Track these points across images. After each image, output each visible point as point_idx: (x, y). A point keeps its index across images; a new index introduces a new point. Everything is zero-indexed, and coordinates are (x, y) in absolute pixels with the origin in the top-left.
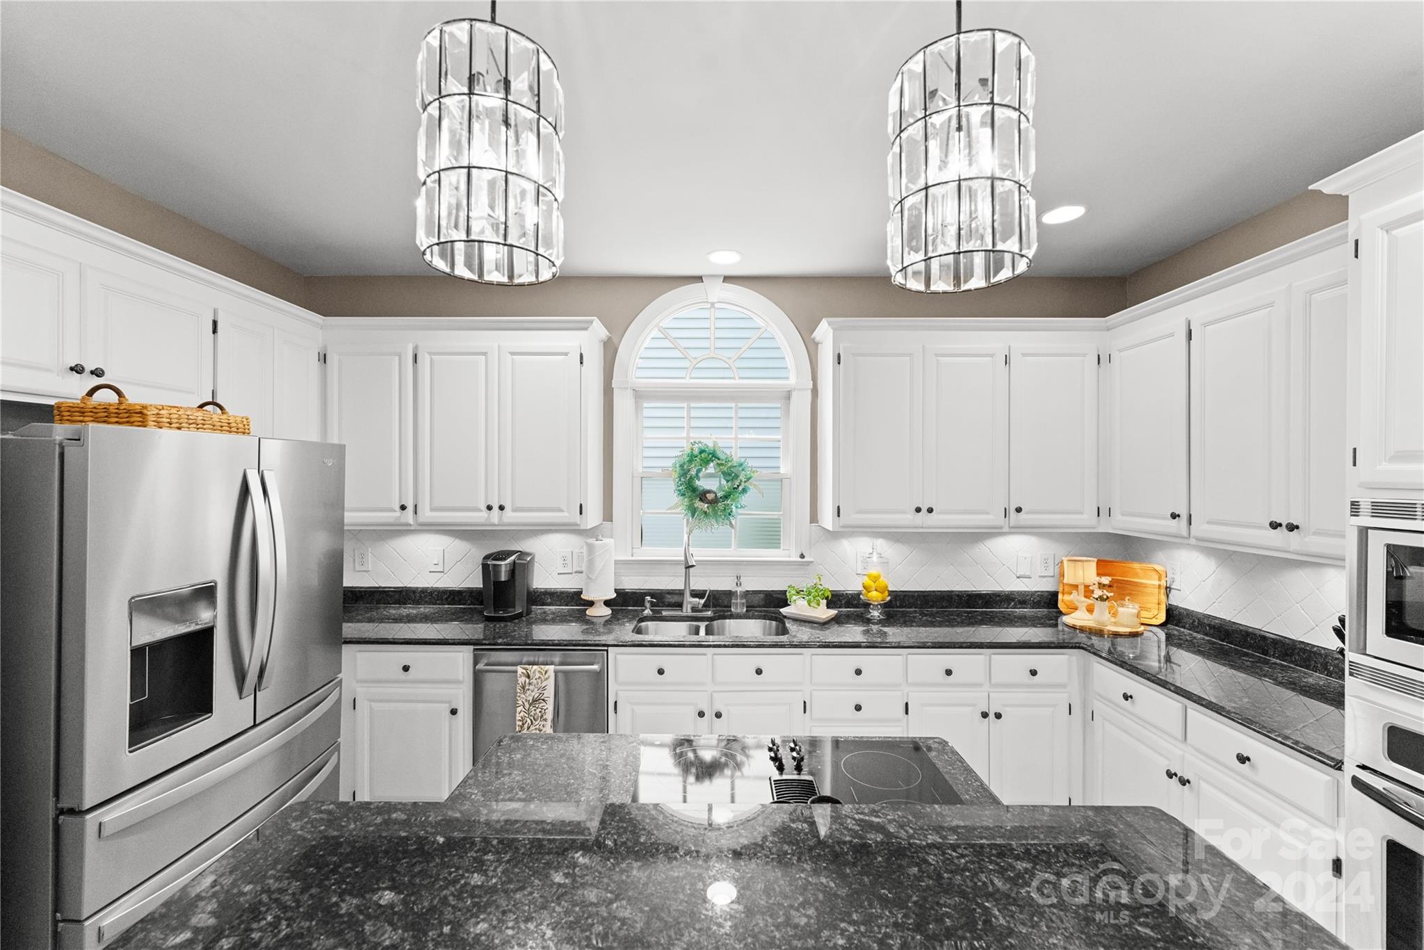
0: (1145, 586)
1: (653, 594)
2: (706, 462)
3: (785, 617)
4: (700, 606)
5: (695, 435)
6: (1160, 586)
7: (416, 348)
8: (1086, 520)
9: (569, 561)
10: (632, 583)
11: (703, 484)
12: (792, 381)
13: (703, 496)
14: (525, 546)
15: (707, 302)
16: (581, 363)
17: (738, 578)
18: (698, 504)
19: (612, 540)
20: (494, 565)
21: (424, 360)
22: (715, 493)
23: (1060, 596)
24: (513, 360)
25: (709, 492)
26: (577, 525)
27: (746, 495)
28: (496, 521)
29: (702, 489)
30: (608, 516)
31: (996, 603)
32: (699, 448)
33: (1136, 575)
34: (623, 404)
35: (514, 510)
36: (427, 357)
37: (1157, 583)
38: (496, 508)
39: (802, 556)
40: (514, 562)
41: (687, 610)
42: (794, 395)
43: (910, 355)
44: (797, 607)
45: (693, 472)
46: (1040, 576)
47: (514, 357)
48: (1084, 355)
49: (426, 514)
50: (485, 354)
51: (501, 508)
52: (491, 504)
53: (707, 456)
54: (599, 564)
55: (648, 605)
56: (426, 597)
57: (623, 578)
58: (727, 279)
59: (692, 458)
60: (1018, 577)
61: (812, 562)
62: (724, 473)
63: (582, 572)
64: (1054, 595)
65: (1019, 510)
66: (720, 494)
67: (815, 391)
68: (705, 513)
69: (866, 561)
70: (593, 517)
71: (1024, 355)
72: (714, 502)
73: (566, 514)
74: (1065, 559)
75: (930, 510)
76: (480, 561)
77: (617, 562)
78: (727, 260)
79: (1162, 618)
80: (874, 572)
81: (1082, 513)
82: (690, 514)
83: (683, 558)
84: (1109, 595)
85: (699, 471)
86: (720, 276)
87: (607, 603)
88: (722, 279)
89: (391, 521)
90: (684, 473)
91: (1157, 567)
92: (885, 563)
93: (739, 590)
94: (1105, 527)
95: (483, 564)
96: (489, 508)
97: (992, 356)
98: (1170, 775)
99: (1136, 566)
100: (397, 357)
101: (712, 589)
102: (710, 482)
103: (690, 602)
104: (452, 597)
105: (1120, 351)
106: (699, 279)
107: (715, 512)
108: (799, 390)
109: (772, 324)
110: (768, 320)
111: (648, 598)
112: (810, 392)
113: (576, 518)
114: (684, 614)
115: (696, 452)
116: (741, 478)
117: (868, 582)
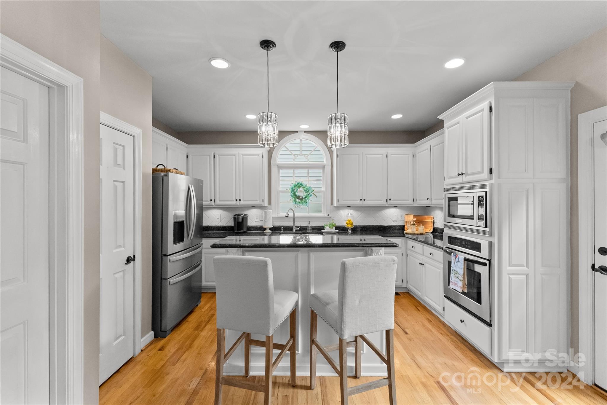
0: (428, 222)
1: (283, 226)
2: (299, 187)
3: (323, 232)
4: (298, 230)
5: (296, 179)
6: (432, 222)
7: (214, 153)
8: (409, 202)
9: (258, 217)
10: (277, 224)
11: (298, 194)
12: (325, 162)
13: (298, 197)
14: (246, 212)
15: (299, 139)
16: (263, 158)
17: (309, 222)
18: (297, 200)
19: (272, 211)
20: (238, 217)
21: (217, 157)
22: (302, 196)
23: (405, 226)
24: (243, 157)
25: (300, 196)
26: (262, 205)
27: (311, 197)
28: (238, 204)
29: (298, 195)
30: (270, 203)
31: (387, 229)
32: (297, 183)
33: (426, 219)
34: (274, 169)
35: (243, 201)
36: (218, 156)
37: (431, 221)
38: (238, 200)
39: (328, 215)
40: (243, 216)
41: (294, 231)
42: (326, 167)
43: (358, 155)
44: (327, 229)
45: (295, 190)
46: (400, 221)
47: (243, 156)
48: (409, 154)
49: (218, 202)
50: (235, 155)
51: (240, 200)
52: (237, 199)
53: (299, 185)
54: (268, 217)
55: (282, 230)
56: (215, 228)
57: (275, 222)
58: (305, 132)
59: (295, 186)
60: (393, 221)
61: (331, 217)
62: (305, 190)
63: (263, 221)
64: (404, 226)
65: (390, 200)
66: (304, 197)
67: (332, 166)
68: (299, 202)
69: (347, 216)
70: (266, 204)
71: (392, 154)
72: (302, 199)
73: (258, 202)
74: (405, 214)
75: (364, 200)
76: (233, 216)
77: (273, 218)
78: (305, 127)
79: (432, 231)
80: (349, 219)
81: (409, 200)
82: (295, 203)
83: (293, 216)
84: (415, 223)
85: (297, 190)
86: (303, 131)
87: (270, 229)
88: (304, 132)
89: (208, 204)
90: (293, 190)
91: (431, 216)
92: (352, 216)
93: (310, 225)
94: (415, 205)
95: (234, 217)
96: (236, 200)
97: (382, 155)
98: (420, 264)
99: (426, 216)
100: (209, 156)
101: (301, 225)
102: (301, 193)
103: (295, 229)
104: (223, 228)
105: (418, 153)
106: (297, 132)
107: (302, 202)
108: (327, 165)
109: (319, 146)
110: (318, 144)
111: (282, 228)
112: (330, 166)
113: (262, 203)
114: (293, 232)
115: (296, 184)
116: (310, 192)
117: (348, 222)
